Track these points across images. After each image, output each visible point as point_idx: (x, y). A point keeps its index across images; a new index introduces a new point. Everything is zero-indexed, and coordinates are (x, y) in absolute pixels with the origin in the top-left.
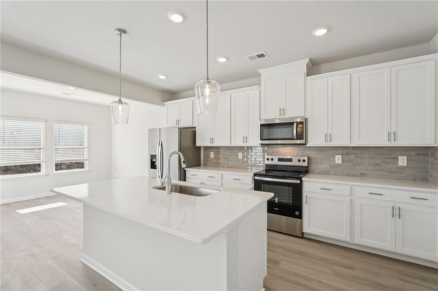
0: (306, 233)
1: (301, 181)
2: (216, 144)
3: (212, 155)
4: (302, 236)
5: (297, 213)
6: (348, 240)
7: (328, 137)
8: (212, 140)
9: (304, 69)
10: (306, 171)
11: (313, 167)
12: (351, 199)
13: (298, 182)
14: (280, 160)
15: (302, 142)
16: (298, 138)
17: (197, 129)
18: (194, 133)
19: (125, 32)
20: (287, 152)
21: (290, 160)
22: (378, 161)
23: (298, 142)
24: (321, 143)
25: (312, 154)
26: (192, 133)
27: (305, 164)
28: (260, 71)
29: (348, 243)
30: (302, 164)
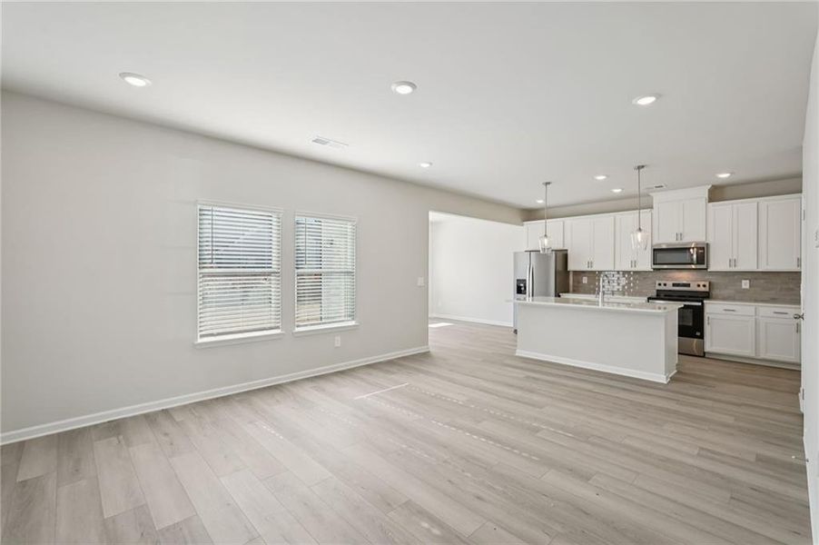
0: (708, 353)
1: (703, 304)
2: (594, 268)
3: (585, 280)
4: (704, 355)
5: (698, 334)
6: (753, 355)
7: (733, 262)
8: (590, 264)
9: (706, 195)
10: (707, 296)
11: (715, 292)
12: (756, 320)
13: (700, 304)
14: (674, 285)
15: (704, 266)
16: (698, 263)
17: (569, 252)
18: (566, 257)
19: (549, 183)
20: (683, 277)
21: (688, 285)
22: (791, 286)
23: (699, 267)
24: (725, 267)
25: (713, 279)
26: (563, 257)
27: (707, 289)
28: (651, 194)
29: (753, 359)
30: (702, 289)
